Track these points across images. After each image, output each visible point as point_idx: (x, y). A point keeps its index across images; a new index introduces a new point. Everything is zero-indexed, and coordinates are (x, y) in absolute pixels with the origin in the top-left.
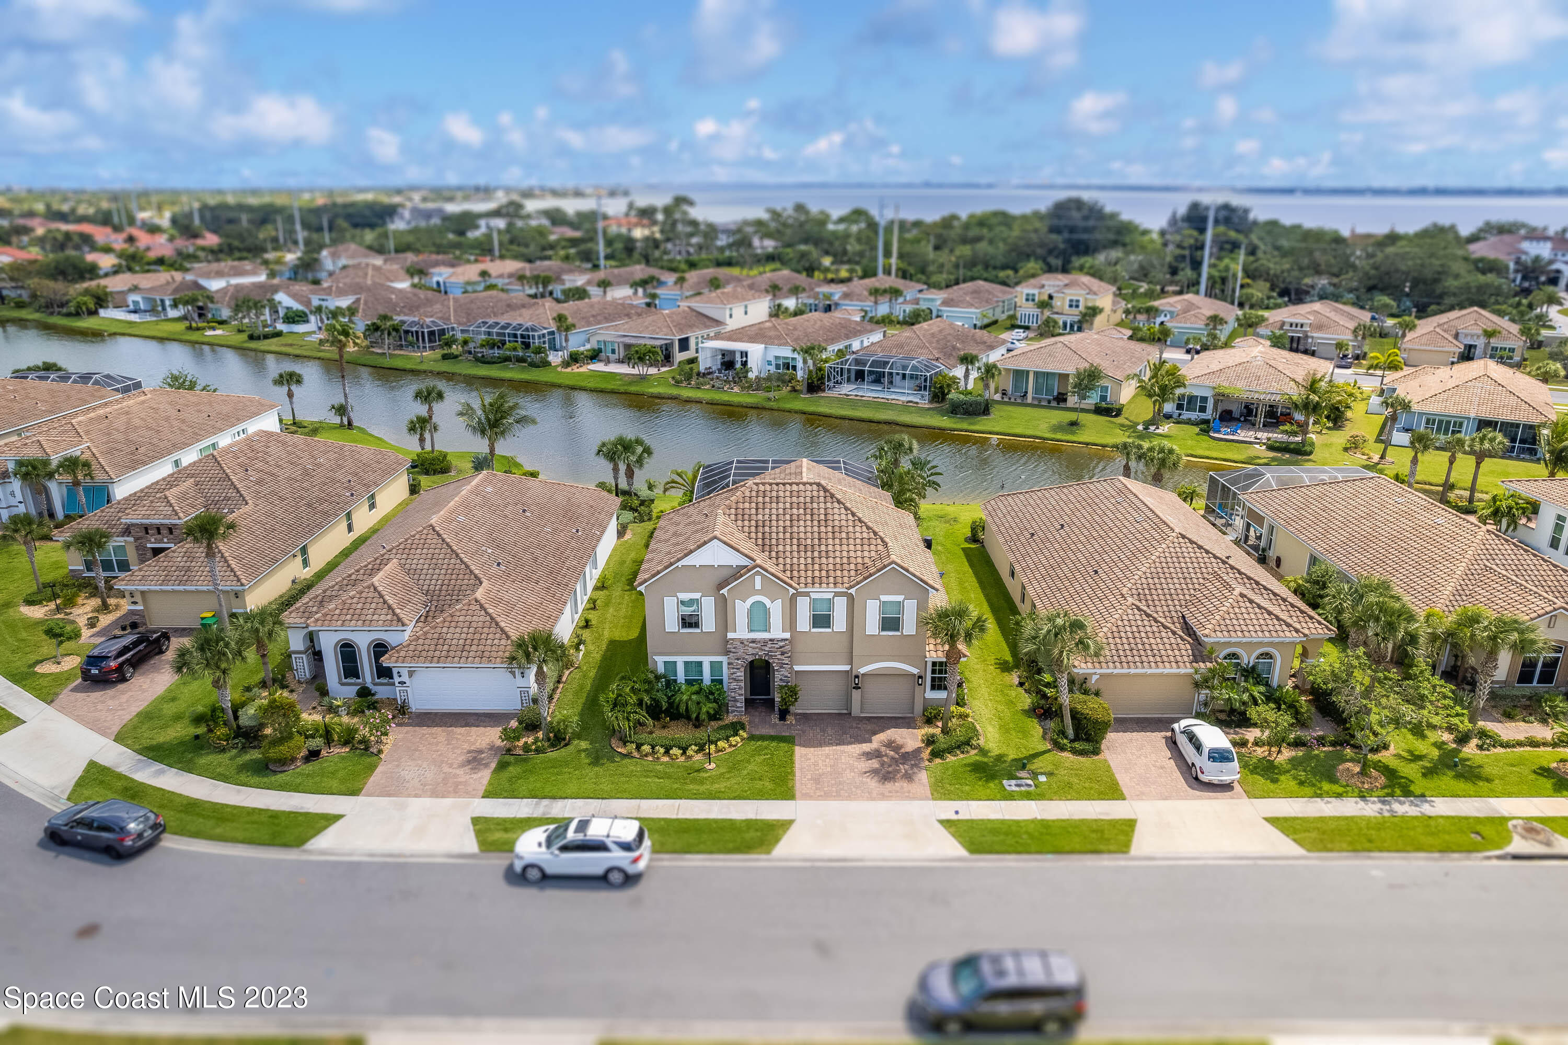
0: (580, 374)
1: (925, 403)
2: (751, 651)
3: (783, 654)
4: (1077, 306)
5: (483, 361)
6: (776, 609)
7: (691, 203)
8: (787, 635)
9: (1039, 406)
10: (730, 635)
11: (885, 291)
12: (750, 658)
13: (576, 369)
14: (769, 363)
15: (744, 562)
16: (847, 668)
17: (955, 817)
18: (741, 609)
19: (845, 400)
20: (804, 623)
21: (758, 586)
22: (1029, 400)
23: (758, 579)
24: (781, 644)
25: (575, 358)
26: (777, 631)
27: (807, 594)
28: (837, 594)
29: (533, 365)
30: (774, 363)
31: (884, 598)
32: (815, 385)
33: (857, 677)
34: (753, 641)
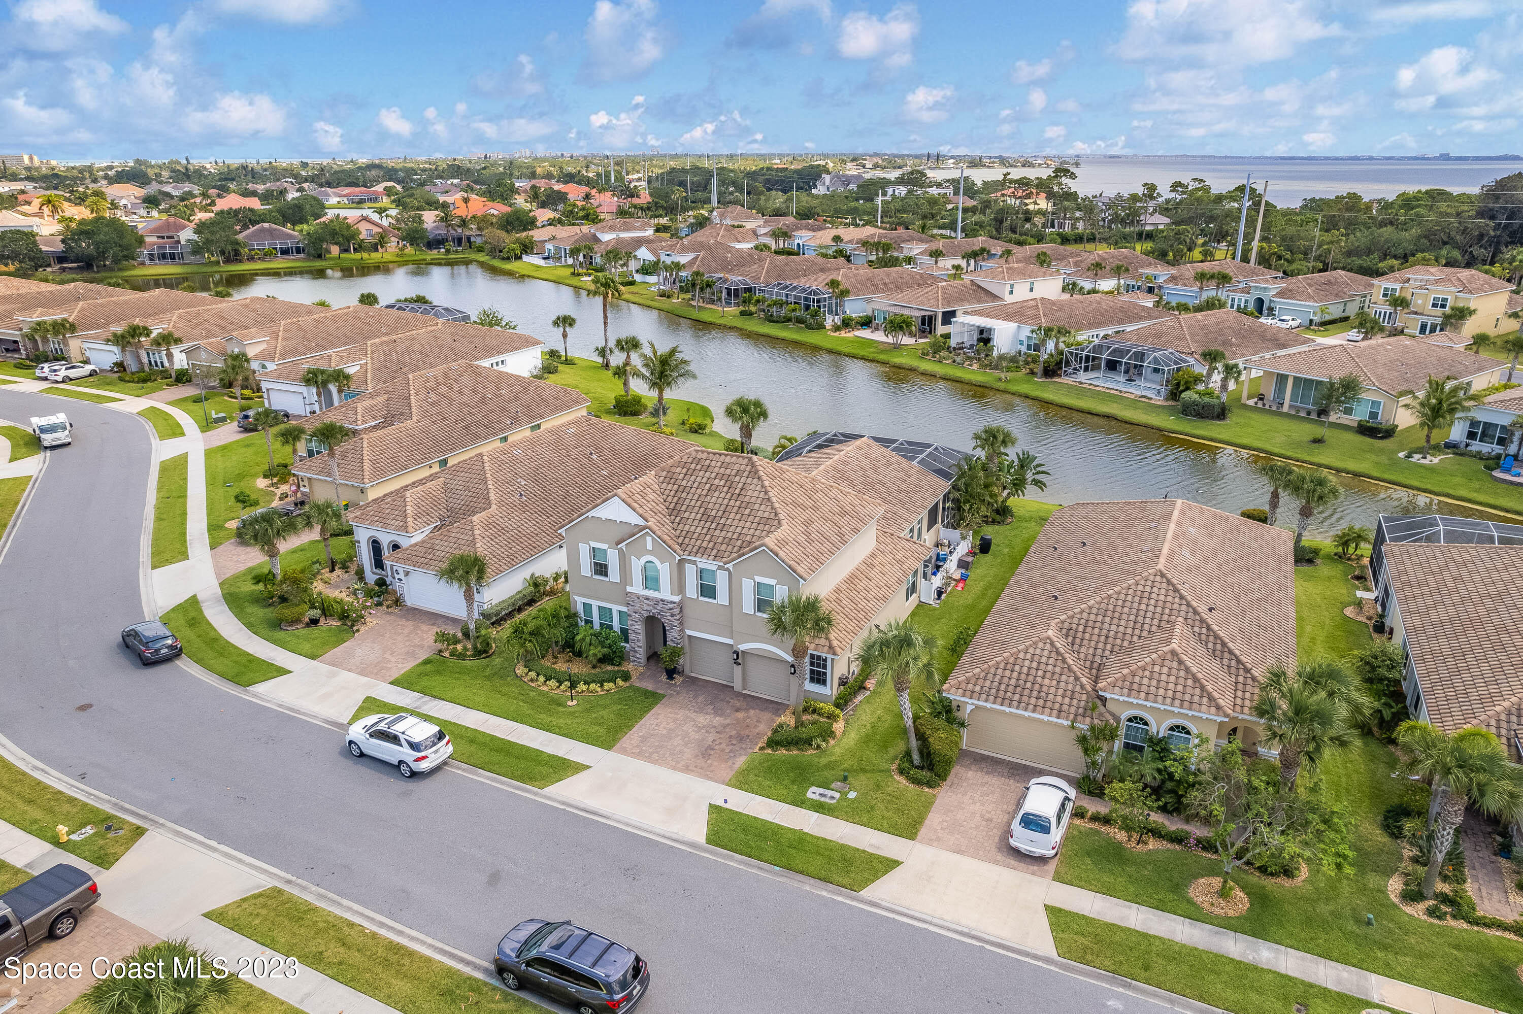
0: (844, 339)
1: (1159, 400)
2: (646, 608)
3: (672, 616)
4: (1443, 306)
5: (771, 320)
6: (664, 571)
8: (676, 599)
9: (1296, 417)
10: (629, 589)
11: (1212, 277)
12: (646, 614)
13: (844, 334)
14: (1021, 343)
15: (641, 522)
16: (729, 642)
17: (722, 804)
18: (637, 565)
20: (692, 590)
21: (649, 546)
22: (1285, 409)
23: (649, 539)
24: (671, 606)
25: (847, 324)
26: (666, 593)
27: (694, 563)
28: (720, 568)
29: (810, 327)
30: (1025, 343)
31: (758, 579)
32: (1051, 370)
33: (737, 652)
34: (648, 598)
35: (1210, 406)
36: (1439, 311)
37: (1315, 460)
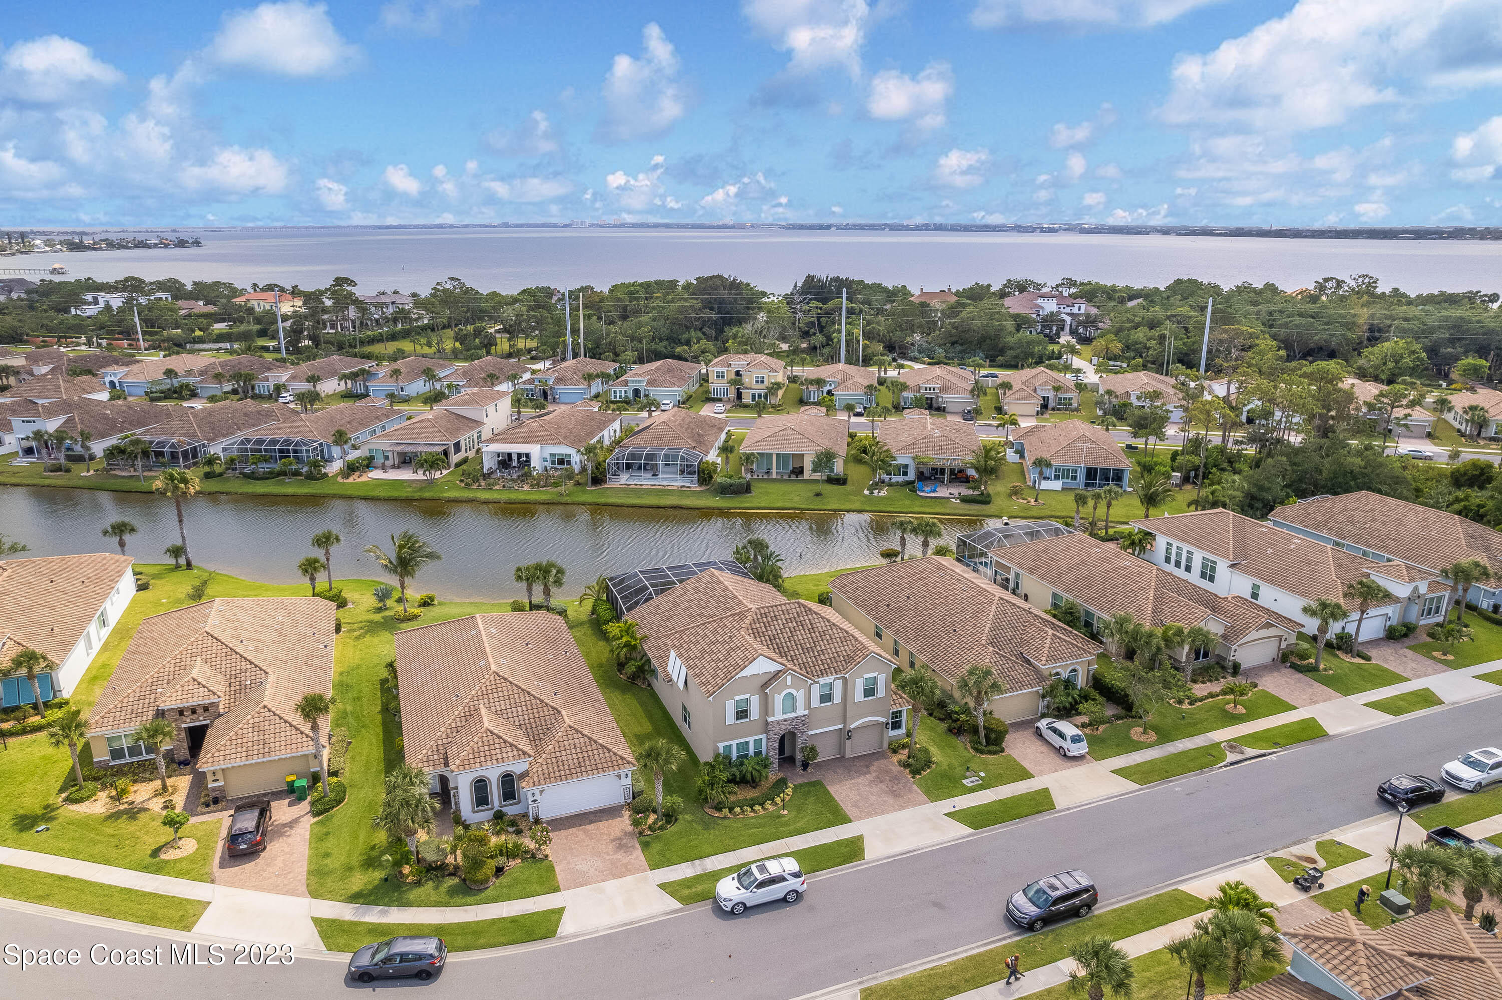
0: (365, 484)
1: (696, 487)
2: (783, 727)
3: (803, 725)
4: (762, 382)
5: (252, 477)
6: (800, 695)
7: (353, 283)
8: (807, 712)
9: (781, 481)
10: (770, 719)
11: (597, 376)
12: (781, 733)
13: (354, 479)
14: (545, 460)
15: (780, 667)
16: (841, 726)
17: (953, 810)
18: (778, 700)
19: (627, 490)
20: (815, 703)
21: (789, 683)
22: (774, 476)
23: (789, 678)
24: (803, 719)
25: (351, 468)
26: (801, 711)
27: (818, 682)
28: (836, 679)
29: (310, 477)
30: (549, 460)
31: (866, 676)
32: (597, 480)
33: (849, 731)
34: (785, 720)
35: (741, 485)
36: (760, 386)
37: (829, 508)
